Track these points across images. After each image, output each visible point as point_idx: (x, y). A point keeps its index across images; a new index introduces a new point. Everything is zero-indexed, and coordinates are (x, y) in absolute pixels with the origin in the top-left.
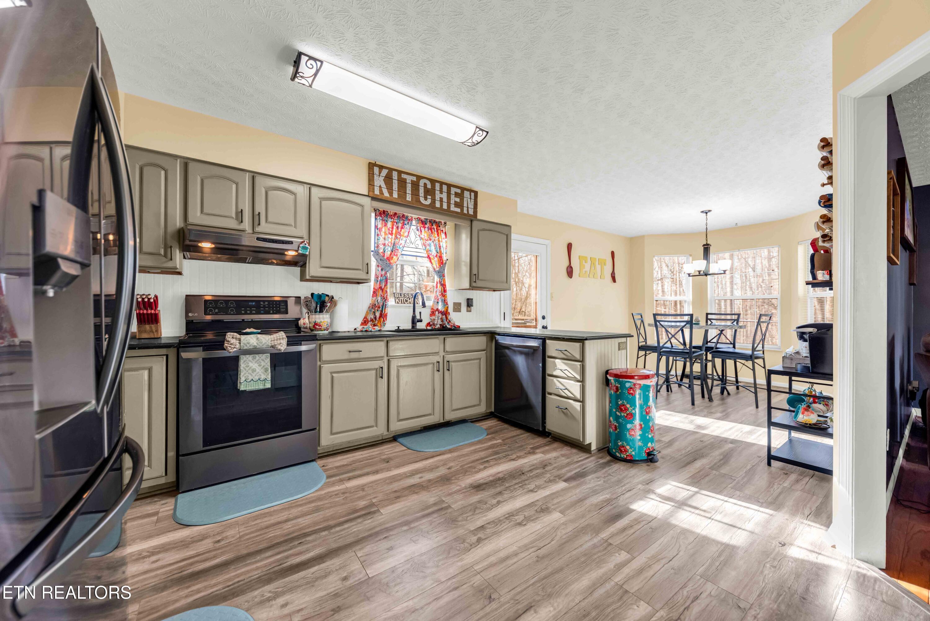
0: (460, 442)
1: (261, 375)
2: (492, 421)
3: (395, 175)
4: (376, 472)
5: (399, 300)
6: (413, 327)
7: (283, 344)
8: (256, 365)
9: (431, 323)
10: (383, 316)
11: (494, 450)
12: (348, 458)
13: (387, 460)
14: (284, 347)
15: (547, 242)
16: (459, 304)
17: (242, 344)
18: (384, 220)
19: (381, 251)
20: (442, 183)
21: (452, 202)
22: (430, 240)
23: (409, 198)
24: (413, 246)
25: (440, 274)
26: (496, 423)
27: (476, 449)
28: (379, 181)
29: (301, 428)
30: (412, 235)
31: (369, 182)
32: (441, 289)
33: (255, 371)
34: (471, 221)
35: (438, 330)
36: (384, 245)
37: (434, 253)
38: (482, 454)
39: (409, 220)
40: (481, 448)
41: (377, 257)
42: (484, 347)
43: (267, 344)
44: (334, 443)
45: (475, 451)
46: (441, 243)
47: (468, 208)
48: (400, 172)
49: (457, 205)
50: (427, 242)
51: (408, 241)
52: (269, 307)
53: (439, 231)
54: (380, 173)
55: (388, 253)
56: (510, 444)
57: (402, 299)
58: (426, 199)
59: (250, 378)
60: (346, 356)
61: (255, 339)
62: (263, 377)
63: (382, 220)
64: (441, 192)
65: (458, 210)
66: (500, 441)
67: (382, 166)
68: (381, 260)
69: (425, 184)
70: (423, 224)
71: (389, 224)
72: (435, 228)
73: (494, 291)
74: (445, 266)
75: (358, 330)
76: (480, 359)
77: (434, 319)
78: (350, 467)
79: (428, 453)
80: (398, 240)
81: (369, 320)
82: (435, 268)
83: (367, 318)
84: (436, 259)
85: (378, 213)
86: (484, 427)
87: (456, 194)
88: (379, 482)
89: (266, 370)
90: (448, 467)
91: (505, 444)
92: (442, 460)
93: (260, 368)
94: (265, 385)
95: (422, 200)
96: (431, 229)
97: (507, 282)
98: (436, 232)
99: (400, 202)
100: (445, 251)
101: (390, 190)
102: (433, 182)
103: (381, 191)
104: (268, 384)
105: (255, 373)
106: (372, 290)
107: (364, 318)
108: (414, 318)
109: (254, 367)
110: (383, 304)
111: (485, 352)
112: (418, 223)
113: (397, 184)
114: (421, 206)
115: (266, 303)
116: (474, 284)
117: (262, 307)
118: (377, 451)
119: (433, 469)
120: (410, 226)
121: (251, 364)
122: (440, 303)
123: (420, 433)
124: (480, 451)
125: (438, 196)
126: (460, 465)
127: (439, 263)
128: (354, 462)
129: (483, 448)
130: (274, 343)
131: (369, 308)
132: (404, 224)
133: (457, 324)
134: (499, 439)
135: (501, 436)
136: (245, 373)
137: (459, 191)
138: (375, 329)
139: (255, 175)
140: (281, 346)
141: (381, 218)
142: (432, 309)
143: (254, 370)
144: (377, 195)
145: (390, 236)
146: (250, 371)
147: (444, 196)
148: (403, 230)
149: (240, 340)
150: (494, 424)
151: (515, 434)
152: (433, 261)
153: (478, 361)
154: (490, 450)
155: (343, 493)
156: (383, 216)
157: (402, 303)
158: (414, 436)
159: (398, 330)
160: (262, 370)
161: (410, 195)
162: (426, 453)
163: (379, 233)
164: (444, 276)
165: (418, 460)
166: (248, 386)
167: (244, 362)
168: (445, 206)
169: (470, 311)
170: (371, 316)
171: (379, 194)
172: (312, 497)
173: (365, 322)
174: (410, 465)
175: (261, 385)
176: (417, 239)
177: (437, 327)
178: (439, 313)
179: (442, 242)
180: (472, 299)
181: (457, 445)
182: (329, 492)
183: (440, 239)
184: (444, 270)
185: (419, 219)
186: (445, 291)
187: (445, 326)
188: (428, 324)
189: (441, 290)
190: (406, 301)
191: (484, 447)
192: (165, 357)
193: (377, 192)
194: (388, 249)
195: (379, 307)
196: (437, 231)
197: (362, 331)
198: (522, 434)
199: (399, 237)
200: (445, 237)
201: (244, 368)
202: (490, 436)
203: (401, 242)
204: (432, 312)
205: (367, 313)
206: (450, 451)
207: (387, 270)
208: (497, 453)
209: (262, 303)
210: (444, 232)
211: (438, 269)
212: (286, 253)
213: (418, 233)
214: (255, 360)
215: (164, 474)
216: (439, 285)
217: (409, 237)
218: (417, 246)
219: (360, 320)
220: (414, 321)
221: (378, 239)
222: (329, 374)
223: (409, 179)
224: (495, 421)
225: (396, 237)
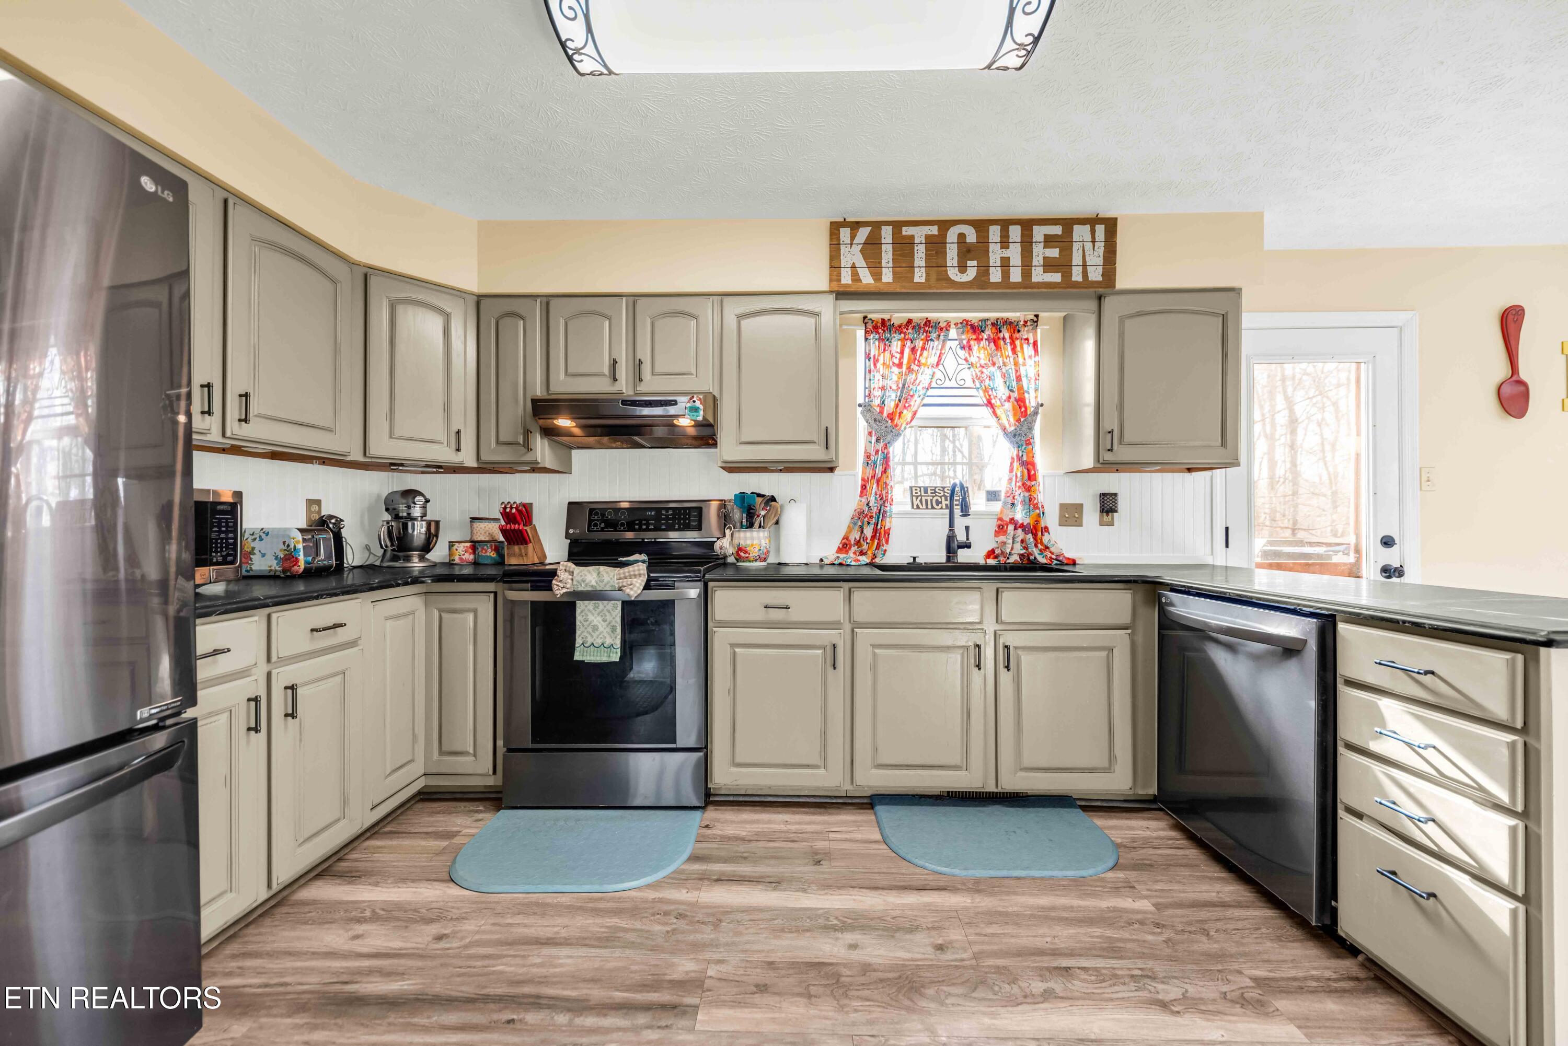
0: (1015, 868)
1: (605, 638)
2: (1153, 824)
3: (887, 234)
4: (775, 883)
5: (921, 501)
6: (948, 559)
7: (635, 586)
8: (599, 619)
9: (997, 552)
10: (881, 536)
11: (1109, 933)
12: (757, 822)
13: (818, 857)
14: (636, 592)
15: (1399, 318)
16: (1079, 508)
17: (575, 583)
18: (883, 340)
19: (877, 402)
20: (1005, 224)
21: (1037, 260)
22: (994, 364)
23: (920, 276)
24: (953, 384)
25: (1017, 439)
26: (1163, 834)
27: (1053, 908)
28: (852, 255)
29: (675, 742)
30: (950, 362)
31: (830, 263)
32: (1022, 472)
33: (597, 629)
34: (1100, 298)
35: (1014, 568)
36: (883, 388)
37: (1001, 391)
38: (1064, 935)
39: (941, 329)
40: (1071, 908)
41: (868, 415)
42: (1126, 619)
43: (612, 583)
44: (738, 782)
45: (1046, 916)
46: (1023, 371)
47: (1084, 266)
48: (897, 226)
49: (1049, 265)
50: (984, 370)
51: (939, 375)
52: (674, 519)
53: (1018, 343)
54: (853, 238)
55: (890, 406)
56: (1178, 933)
57: (929, 499)
58: (963, 268)
59: (590, 640)
60: (761, 615)
61: (595, 575)
62: (608, 641)
63: (880, 339)
64: (1005, 243)
65: (1056, 277)
66: (1145, 905)
67: (858, 223)
68: (875, 420)
69: (962, 236)
70: (974, 332)
71: (896, 346)
72: (1007, 335)
73: (1189, 470)
74: (1035, 421)
75: (826, 561)
76: (1110, 650)
77: (1004, 543)
78: (742, 848)
79: (918, 870)
80: (914, 376)
81: (852, 542)
82: (1007, 426)
83: (850, 538)
84: (1008, 406)
85: (870, 326)
86: (1118, 836)
87: (1049, 241)
88: (761, 916)
89: (613, 629)
90: (940, 941)
91: (1157, 925)
92: (936, 910)
93: (605, 624)
94: (610, 656)
95: (953, 274)
96: (995, 341)
97: (1223, 444)
98: (1009, 347)
99: (898, 290)
100: (1033, 386)
101: (875, 267)
102: (981, 226)
103: (856, 277)
104: (615, 655)
105: (597, 633)
106: (860, 482)
107: (843, 539)
108: (951, 538)
109: (595, 622)
110: (880, 510)
111: (1129, 631)
112: (963, 333)
113: (891, 253)
114: (951, 288)
115: (670, 512)
116: (1108, 457)
117: (663, 519)
118: (818, 824)
119: (899, 929)
120: (944, 341)
121: (591, 617)
122: (1019, 507)
123: (933, 805)
124: (1061, 920)
125: (995, 254)
126: (976, 948)
127: (1015, 415)
128: (760, 836)
129: (1080, 914)
130: (623, 582)
131: (853, 518)
132: (928, 339)
133: (1069, 554)
134: (1146, 897)
135: (1159, 886)
136: (583, 632)
137: (1057, 230)
138: (858, 560)
139: (636, 298)
140: (631, 589)
141: (877, 336)
142: (1000, 519)
143: (595, 628)
144: (847, 285)
145: (895, 370)
146: (590, 629)
147: (1014, 253)
148: (925, 353)
149: (572, 573)
150: (1155, 834)
151: (1212, 896)
152: (998, 412)
153: (1104, 654)
154: (1097, 931)
155: (680, 916)
156: (880, 331)
157: (927, 508)
158: (916, 809)
159: (914, 566)
160: (608, 630)
161: (923, 270)
162: (913, 869)
163: (872, 367)
164: (1029, 443)
165: (884, 883)
166: (585, 654)
167: (582, 612)
168: (1016, 276)
169: (1111, 524)
170: (855, 535)
171: (850, 282)
172: (632, 899)
173: (845, 547)
174: (855, 891)
175: (605, 654)
176: (960, 367)
177: (1011, 560)
178: (1015, 529)
179: (1024, 365)
180: (1116, 495)
181: (1005, 873)
182: (661, 901)
183: (1021, 360)
184: (1031, 429)
185: (966, 323)
186: (1032, 477)
187: (1032, 558)
188: (991, 554)
189: (1022, 476)
190: (938, 503)
191: (1086, 908)
192: (492, 595)
193: (846, 279)
194: (890, 396)
195: (871, 517)
196: (1013, 343)
197: (833, 564)
198: (1239, 905)
199: (916, 368)
200: (1033, 353)
201: (581, 622)
202: (1120, 875)
203: (920, 377)
204: (999, 526)
205: (850, 530)
206: (977, 887)
207: (888, 439)
208: (1113, 950)
209: (664, 512)
210: (1031, 341)
211: (1013, 428)
212: (675, 422)
213: (963, 354)
214: (598, 611)
215: (491, 772)
216: (1016, 464)
217: (941, 367)
218: (962, 382)
219: (837, 543)
220: (952, 546)
221: (870, 380)
222: (729, 647)
223: (920, 234)
224: (1162, 824)
225: (910, 370)
